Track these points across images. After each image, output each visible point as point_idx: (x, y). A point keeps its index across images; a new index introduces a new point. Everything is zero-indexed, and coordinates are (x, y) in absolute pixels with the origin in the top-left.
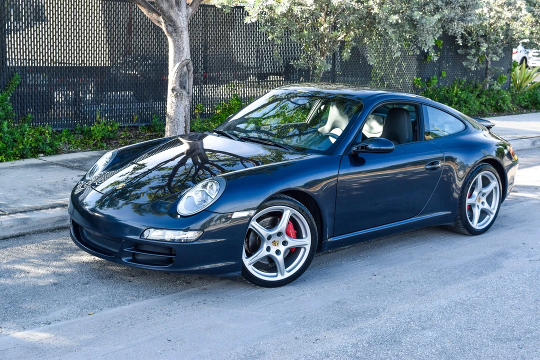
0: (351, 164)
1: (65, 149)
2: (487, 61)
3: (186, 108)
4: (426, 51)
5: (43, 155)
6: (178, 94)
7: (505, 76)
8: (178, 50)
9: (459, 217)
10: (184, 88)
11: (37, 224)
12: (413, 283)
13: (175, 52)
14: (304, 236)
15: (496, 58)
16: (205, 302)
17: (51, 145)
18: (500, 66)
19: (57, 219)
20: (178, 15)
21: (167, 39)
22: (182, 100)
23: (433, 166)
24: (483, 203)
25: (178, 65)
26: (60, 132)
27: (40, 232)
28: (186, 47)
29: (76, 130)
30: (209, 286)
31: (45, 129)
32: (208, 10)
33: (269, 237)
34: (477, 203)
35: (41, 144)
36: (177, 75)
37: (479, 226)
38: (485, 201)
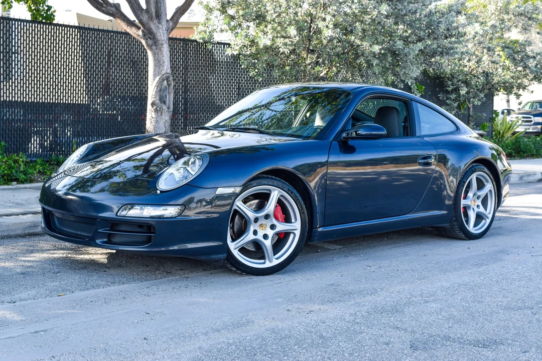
0: (340, 151)
1: (40, 179)
2: (469, 108)
3: (167, 123)
4: (410, 84)
5: (16, 183)
6: (158, 108)
7: (488, 124)
8: (158, 63)
9: (454, 219)
10: (164, 103)
11: (6, 229)
12: (411, 271)
13: (155, 66)
14: (293, 220)
15: (477, 102)
16: (187, 286)
17: (24, 173)
18: (482, 112)
19: (28, 224)
20: (158, 27)
21: (146, 53)
22: (161, 115)
23: (426, 161)
24: (478, 206)
25: (157, 78)
26: (35, 161)
27: (9, 237)
28: (166, 61)
29: (51, 161)
30: (191, 275)
31: (19, 157)
32: (188, 44)
33: (256, 220)
34: (473, 206)
35: (14, 171)
36: (157, 89)
37: (475, 230)
38: (480, 204)
